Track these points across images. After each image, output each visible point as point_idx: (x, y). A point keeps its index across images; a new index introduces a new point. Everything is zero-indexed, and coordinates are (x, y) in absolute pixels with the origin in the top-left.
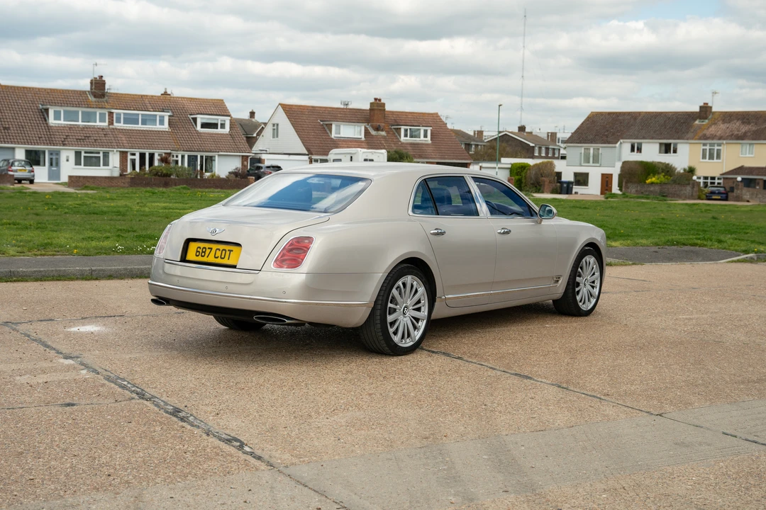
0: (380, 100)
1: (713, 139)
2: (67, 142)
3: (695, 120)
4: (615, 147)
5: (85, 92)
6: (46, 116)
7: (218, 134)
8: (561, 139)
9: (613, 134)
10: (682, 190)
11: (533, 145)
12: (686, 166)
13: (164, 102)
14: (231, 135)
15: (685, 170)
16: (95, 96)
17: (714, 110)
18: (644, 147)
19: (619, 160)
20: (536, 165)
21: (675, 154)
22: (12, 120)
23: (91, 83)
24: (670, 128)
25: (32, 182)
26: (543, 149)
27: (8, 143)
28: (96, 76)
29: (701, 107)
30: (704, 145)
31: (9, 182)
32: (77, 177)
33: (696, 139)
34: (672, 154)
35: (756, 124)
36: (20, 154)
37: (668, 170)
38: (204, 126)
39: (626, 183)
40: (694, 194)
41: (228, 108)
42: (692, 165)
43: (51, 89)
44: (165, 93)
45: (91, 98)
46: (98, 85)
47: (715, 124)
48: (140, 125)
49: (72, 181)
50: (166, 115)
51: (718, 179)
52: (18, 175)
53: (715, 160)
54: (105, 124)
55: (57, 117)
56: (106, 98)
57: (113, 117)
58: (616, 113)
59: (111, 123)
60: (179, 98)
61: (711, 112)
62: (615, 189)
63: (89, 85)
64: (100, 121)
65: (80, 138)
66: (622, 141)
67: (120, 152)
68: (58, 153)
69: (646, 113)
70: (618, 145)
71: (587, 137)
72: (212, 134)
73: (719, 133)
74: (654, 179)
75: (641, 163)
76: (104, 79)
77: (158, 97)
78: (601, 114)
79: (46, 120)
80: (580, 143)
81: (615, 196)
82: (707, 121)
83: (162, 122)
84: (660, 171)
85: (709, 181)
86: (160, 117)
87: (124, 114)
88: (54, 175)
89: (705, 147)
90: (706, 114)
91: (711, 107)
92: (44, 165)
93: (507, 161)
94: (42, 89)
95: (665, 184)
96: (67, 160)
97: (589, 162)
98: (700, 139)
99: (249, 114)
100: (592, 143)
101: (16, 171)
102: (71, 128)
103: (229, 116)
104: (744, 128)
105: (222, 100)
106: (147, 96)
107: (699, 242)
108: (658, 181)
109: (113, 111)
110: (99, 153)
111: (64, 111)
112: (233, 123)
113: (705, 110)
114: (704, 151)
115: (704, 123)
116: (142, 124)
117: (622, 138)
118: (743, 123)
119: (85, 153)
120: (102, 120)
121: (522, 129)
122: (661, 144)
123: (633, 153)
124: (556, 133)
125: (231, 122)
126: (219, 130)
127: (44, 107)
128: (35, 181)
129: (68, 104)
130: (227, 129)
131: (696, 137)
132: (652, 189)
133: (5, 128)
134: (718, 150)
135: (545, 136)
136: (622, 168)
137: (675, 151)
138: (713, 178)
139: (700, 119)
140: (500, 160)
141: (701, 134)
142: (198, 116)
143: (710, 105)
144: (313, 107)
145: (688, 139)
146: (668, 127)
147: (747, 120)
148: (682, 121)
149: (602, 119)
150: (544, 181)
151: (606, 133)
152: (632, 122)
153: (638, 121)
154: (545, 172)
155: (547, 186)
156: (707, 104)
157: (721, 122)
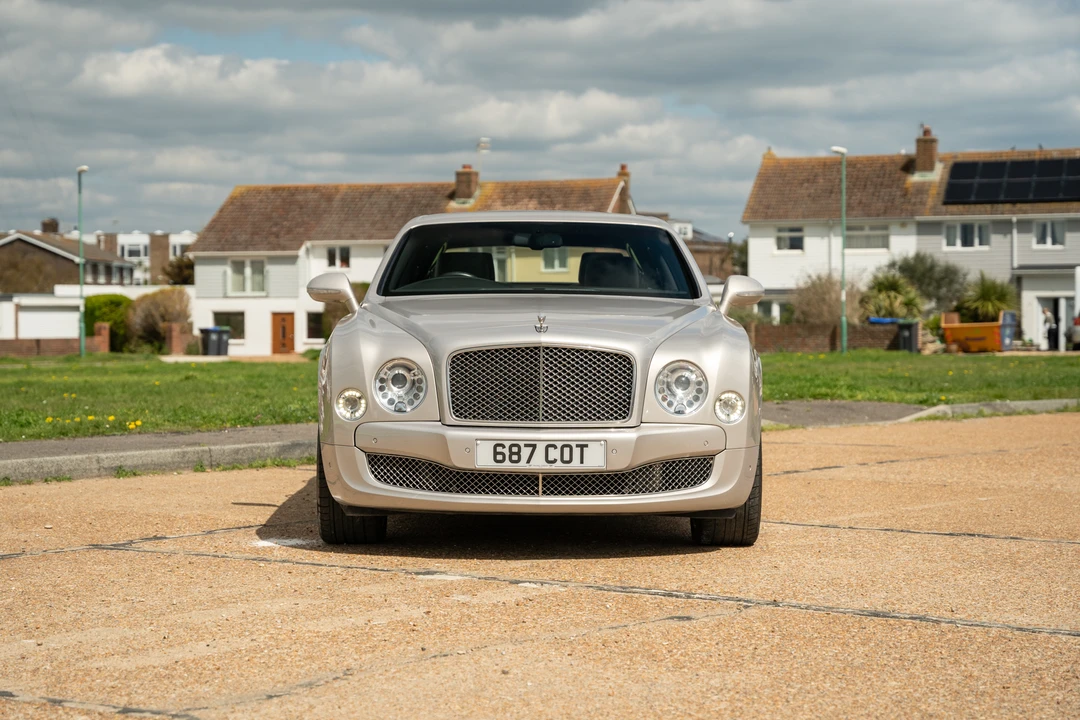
3: (449, 199)
4: (296, 257)
8: (126, 249)
9: (289, 231)
18: (355, 255)
19: (305, 284)
20: (145, 298)
24: (402, 215)
29: (458, 174)
35: (565, 205)
47: (488, 207)
58: (289, 188)
61: (477, 183)
62: (301, 343)
66: (308, 244)
69: (350, 187)
70: (302, 252)
71: (235, 238)
78: (258, 191)
80: (223, 250)
82: (472, 201)
90: (469, 186)
91: (476, 174)
93: (67, 293)
97: (244, 290)
100: (247, 248)
113: (466, 179)
115: (467, 205)
117: (310, 239)
118: (541, 203)
121: (50, 227)
123: (332, 268)
139: (459, 197)
140: (52, 292)
143: (474, 170)
146: (397, 215)
147: (548, 197)
148: (424, 202)
149: (261, 201)
150: (170, 330)
151: (274, 229)
152: (324, 205)
153: (336, 203)
154: (170, 310)
155: (177, 340)
156: (470, 167)
157: (499, 203)
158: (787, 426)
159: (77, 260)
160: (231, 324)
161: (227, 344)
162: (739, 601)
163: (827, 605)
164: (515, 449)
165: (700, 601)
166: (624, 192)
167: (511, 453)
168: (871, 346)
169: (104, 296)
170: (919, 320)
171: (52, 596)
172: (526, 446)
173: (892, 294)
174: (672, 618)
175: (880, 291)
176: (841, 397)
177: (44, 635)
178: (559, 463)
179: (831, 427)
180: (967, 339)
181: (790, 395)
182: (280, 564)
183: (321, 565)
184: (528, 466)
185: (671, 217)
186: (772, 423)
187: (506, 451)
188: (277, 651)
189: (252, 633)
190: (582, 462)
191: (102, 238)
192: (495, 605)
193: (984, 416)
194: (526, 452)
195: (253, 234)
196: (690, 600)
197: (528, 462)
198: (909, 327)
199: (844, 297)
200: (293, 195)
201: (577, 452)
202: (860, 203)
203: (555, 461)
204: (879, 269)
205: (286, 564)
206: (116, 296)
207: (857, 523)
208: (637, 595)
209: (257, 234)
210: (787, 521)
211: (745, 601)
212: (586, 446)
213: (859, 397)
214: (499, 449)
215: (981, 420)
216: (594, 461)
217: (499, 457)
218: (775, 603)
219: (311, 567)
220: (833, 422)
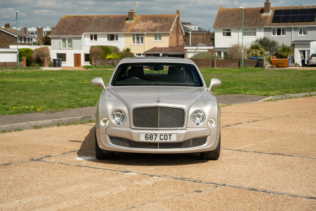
1: (138, 31)
3: (126, 20)
4: (81, 37)
8: (30, 32)
9: (79, 29)
15: (124, 50)
17: (136, 14)
18: (98, 37)
20: (36, 50)
21: (117, 41)
24: (112, 25)
29: (129, 13)
33: (128, 32)
34: (115, 41)
35: (161, 22)
37: (116, 50)
42: (128, 47)
47: (138, 22)
51: (143, 55)
53: (140, 44)
58: (79, 16)
61: (134, 15)
66: (85, 33)
69: (97, 16)
70: (83, 36)
71: (63, 31)
73: (141, 28)
74: (110, 56)
78: (70, 17)
80: (60, 35)
82: (133, 21)
84: (112, 51)
89: (134, 36)
90: (132, 16)
93: (14, 48)
95: (118, 59)
97: (66, 47)
98: (131, 31)
100: (66, 35)
104: (155, 25)
108: (113, 57)
113: (131, 14)
114: (134, 38)
115: (132, 22)
117: (85, 32)
118: (154, 22)
121: (7, 26)
122: (108, 35)
123: (92, 41)
124: (26, 28)
131: (129, 30)
132: (110, 62)
134: (141, 38)
135: (20, 30)
136: (91, 50)
137: (117, 39)
138: (140, 54)
139: (129, 20)
140: (9, 48)
141: (131, 29)
143: (134, 11)
145: (124, 32)
146: (111, 25)
147: (156, 20)
148: (119, 21)
149: (70, 20)
150: (44, 60)
151: (75, 29)
152: (89, 21)
153: (93, 21)
154: (44, 54)
155: (46, 63)
156: (132, 10)
157: (141, 21)
158: (226, 105)
159: (16, 36)
160: (62, 57)
161: (61, 63)
162: (214, 184)
163: (239, 186)
164: (151, 136)
165: (204, 184)
166: (178, 19)
167: (150, 137)
168: (250, 66)
169: (24, 49)
170: (264, 58)
171: (22, 182)
172: (154, 135)
173: (257, 50)
174: (196, 191)
175: (253, 49)
176: (242, 93)
177: (21, 199)
178: (164, 140)
179: (239, 104)
180: (278, 64)
181: (227, 93)
182: (85, 168)
183: (96, 168)
184: (155, 141)
185: (192, 24)
186: (222, 104)
187: (149, 136)
188: (87, 206)
189: (79, 198)
190: (170, 139)
191: (23, 29)
192: (146, 186)
193: (283, 99)
194: (154, 137)
195: (68, 30)
196: (201, 183)
197: (155, 139)
198: (261, 60)
199: (242, 52)
200: (80, 18)
201: (169, 137)
202: (248, 22)
203: (163, 139)
204: (253, 42)
205: (86, 168)
206: (28, 49)
207: (247, 149)
208: (186, 181)
209: (70, 30)
210: (227, 148)
211: (216, 184)
212: (171, 135)
213: (247, 93)
214: (147, 136)
215: (282, 101)
216: (174, 139)
217: (147, 138)
218: (224, 185)
219: (94, 169)
220: (240, 102)
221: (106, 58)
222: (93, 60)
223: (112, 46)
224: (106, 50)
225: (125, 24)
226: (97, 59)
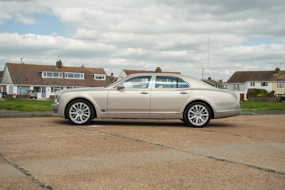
0: (159, 68)
1: (281, 80)
2: (48, 84)
3: (274, 74)
4: (245, 84)
5: (55, 66)
6: (41, 75)
7: (102, 81)
8: (224, 82)
9: (244, 79)
10: (270, 99)
11: (214, 84)
12: (271, 91)
13: (82, 69)
14: (106, 81)
15: (271, 92)
16: (58, 68)
17: (281, 70)
18: (256, 84)
19: (247, 89)
21: (267, 86)
22: (29, 76)
23: (57, 63)
24: (265, 77)
25: (36, 98)
26: (218, 86)
27: (28, 84)
28: (59, 60)
29: (276, 69)
30: (278, 83)
31: (29, 98)
32: (53, 96)
33: (274, 81)
34: (266, 86)
36: (32, 88)
37: (265, 91)
38: (97, 78)
39: (250, 97)
40: (275, 100)
41: (105, 71)
42: (274, 90)
43: (42, 65)
44: (83, 66)
45: (57, 68)
46: (59, 64)
47: (281, 75)
48: (74, 78)
49: (51, 97)
50: (83, 74)
51: (283, 95)
52: (32, 95)
53: (282, 88)
54: (62, 77)
55: (45, 75)
56: (62, 68)
57: (64, 75)
58: (245, 72)
59: (64, 77)
60: (88, 68)
61: (280, 71)
62: (245, 99)
63: (56, 64)
64: (60, 77)
65: (53, 82)
66: (247, 82)
67: (67, 87)
68: (45, 88)
69: (256, 71)
70: (246, 83)
71: (234, 80)
72: (100, 80)
73: (283, 78)
74: (260, 95)
75: (255, 89)
76: (61, 61)
77: (80, 67)
78: (239, 72)
79: (41, 76)
80: (232, 83)
81: (245, 101)
82: (278, 74)
83: (82, 77)
84: (262, 92)
85: (280, 96)
86: (81, 74)
87: (68, 74)
88: (44, 96)
90: (278, 71)
91: (280, 69)
92: (40, 92)
94: (39, 65)
95: (264, 97)
96: (48, 90)
97: (235, 90)
98: (276, 80)
99: (111, 74)
100: (236, 82)
101: (31, 94)
102: (50, 79)
103: (106, 74)
105: (103, 69)
106: (76, 67)
107: (282, 109)
108: (262, 96)
109: (65, 73)
110: (60, 88)
111: (47, 73)
112: (107, 77)
113: (277, 70)
114: (278, 84)
116: (75, 77)
119: (55, 88)
120: (61, 76)
121: (210, 78)
122: (262, 84)
123: (251, 86)
124: (222, 80)
125: (106, 76)
126: (102, 79)
127: (40, 72)
128: (37, 98)
129: (48, 71)
130: (105, 79)
131: (275, 80)
132: (259, 98)
133: (26, 79)
134: (283, 84)
135: (218, 81)
136: (248, 91)
137: (267, 85)
138: (281, 95)
139: (276, 73)
141: (276, 79)
142: (95, 74)
143: (279, 68)
144: (135, 71)
145: (271, 81)
148: (269, 74)
149: (240, 74)
151: (241, 79)
152: (251, 75)
153: (253, 75)
156: (278, 68)
157: (283, 74)
191: (220, 81)
209: (238, 80)
221: (257, 96)
222: (249, 97)
223: (262, 89)
224: (258, 91)
225: (273, 76)
226: (252, 96)
